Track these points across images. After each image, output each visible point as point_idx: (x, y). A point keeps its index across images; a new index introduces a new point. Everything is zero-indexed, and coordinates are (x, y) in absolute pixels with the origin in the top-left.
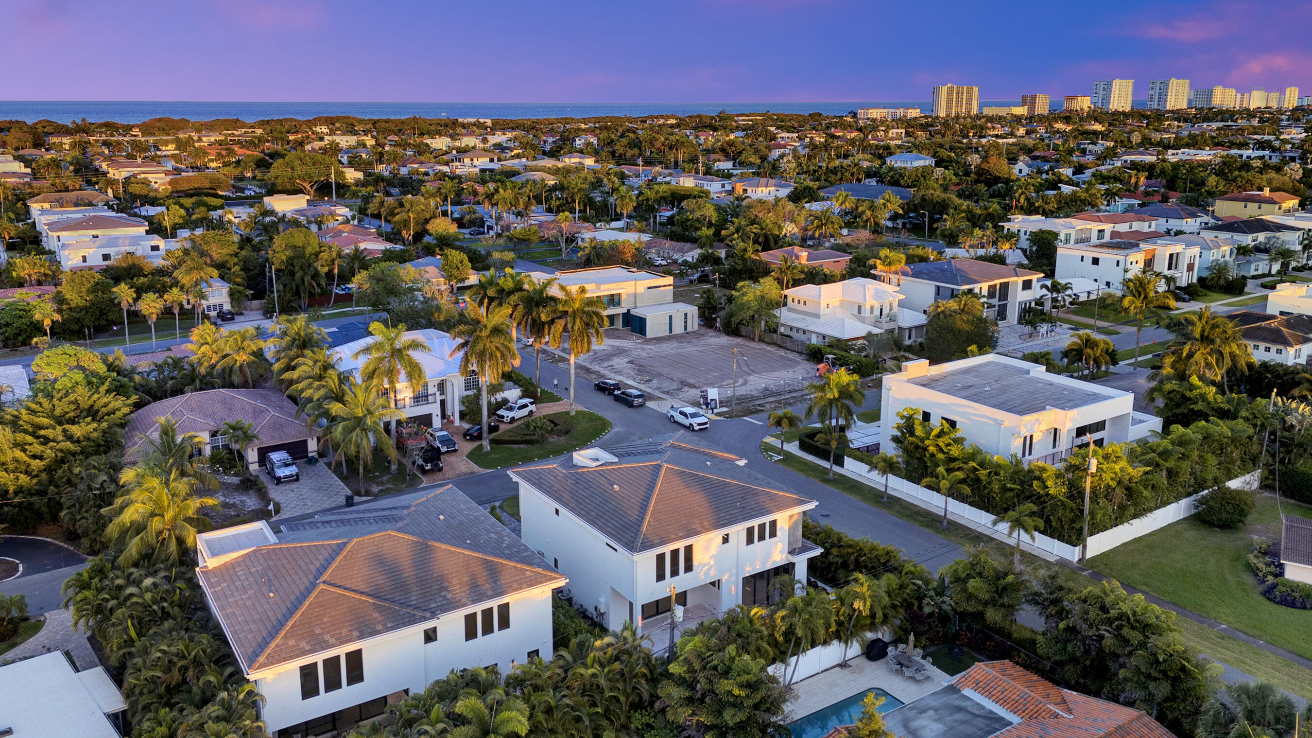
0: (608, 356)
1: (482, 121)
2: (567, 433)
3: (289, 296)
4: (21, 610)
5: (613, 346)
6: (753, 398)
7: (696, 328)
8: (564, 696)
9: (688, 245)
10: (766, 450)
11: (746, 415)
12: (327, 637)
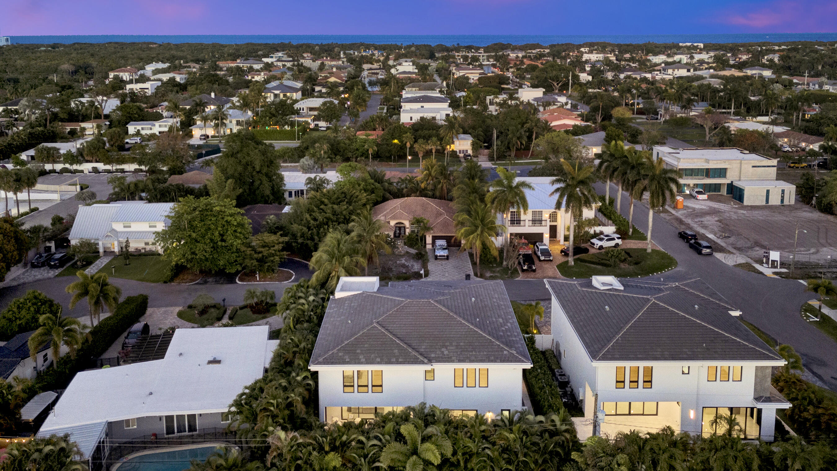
0: (703, 214)
1: (695, 44)
2: (637, 263)
3: (503, 149)
4: (272, 298)
5: (711, 207)
6: (817, 266)
7: (793, 202)
8: (487, 448)
9: (814, 138)
10: (806, 311)
11: (802, 279)
12: (361, 357)
